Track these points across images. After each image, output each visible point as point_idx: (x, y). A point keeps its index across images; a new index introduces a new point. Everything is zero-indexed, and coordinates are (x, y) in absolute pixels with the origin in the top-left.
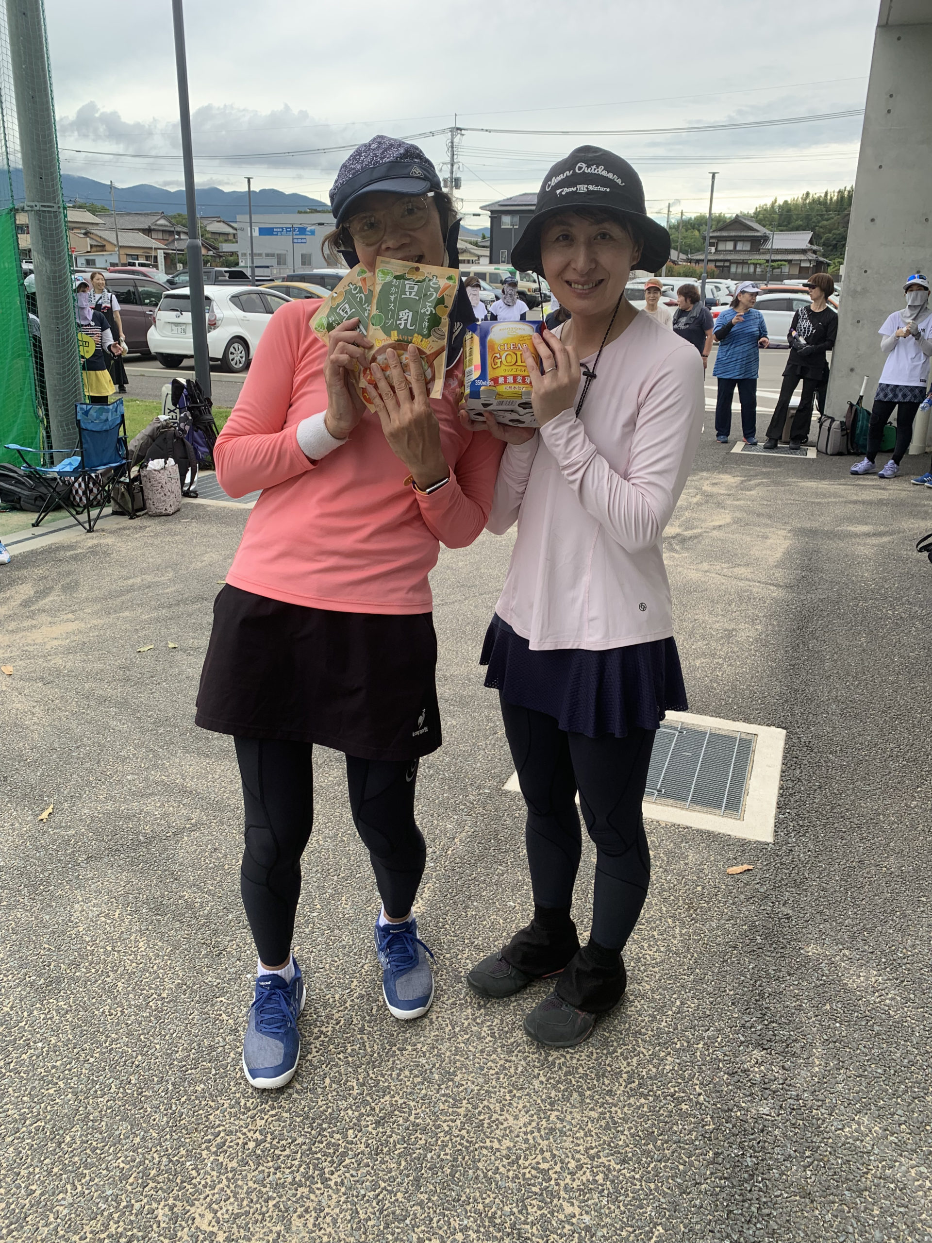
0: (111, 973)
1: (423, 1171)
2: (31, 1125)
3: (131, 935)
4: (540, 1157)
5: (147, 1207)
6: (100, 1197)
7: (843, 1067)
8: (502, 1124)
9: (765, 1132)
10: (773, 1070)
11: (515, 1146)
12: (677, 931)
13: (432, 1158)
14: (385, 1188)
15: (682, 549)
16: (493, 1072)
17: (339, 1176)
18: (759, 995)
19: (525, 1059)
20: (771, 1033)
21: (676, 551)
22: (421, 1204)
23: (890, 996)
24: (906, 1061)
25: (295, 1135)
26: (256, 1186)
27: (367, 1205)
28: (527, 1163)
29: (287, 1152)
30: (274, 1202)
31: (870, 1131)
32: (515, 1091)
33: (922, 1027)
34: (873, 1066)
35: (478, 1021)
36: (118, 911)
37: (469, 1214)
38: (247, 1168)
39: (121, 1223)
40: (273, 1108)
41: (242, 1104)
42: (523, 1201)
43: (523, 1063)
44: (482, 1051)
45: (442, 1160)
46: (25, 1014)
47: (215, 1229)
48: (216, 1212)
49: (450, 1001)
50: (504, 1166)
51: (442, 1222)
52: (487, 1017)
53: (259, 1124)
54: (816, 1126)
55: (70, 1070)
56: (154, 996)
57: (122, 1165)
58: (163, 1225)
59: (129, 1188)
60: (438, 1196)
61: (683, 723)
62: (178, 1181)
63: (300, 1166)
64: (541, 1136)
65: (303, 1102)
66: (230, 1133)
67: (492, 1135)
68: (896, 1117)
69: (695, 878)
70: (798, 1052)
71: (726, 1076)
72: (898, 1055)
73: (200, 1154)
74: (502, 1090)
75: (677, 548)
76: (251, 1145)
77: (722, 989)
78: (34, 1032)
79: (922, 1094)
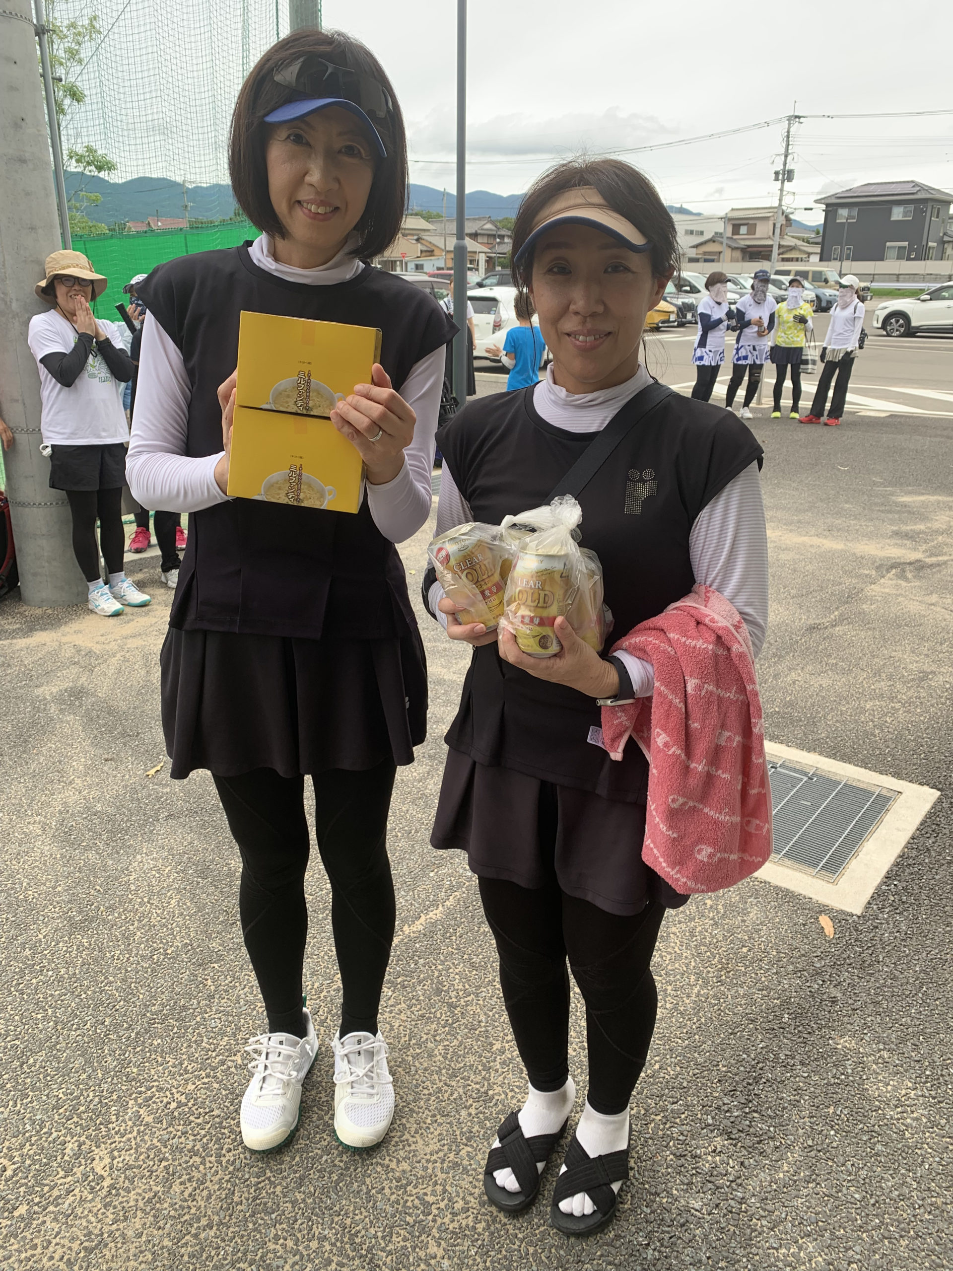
0: (136, 922)
1: (311, 1172)
2: (9, 1042)
3: (169, 891)
4: (430, 1188)
5: (62, 1138)
6: (30, 1119)
7: (814, 1180)
8: (410, 1146)
9: (685, 1228)
10: (728, 1164)
11: (411, 1171)
12: (696, 991)
13: (327, 1160)
14: (269, 1179)
15: (915, 577)
16: (426, 1092)
17: (234, 1155)
18: (755, 1078)
19: (464, 1087)
20: (748, 1123)
21: (907, 580)
22: (294, 1203)
23: (915, 1115)
24: (897, 1193)
25: (214, 1106)
26: (159, 1144)
27: (245, 1189)
28: (414, 1191)
29: (200, 1121)
30: (166, 1163)
31: (810, 1260)
32: (438, 1117)
33: (937, 1159)
34: (852, 1189)
35: (438, 1038)
36: (169, 868)
37: (334, 1225)
38: (159, 1125)
39: (34, 1147)
40: (208, 1076)
41: (184, 1066)
42: (391, 1228)
43: (461, 1090)
44: (426, 1069)
45: (335, 1165)
46: (53, 944)
47: (105, 1174)
48: (113, 1158)
49: (420, 1012)
50: (390, 1188)
51: (304, 1226)
52: (449, 1037)
53: (189, 1088)
54: (747, 1237)
55: (62, 1001)
56: (161, 950)
57: (61, 1095)
58: (66, 1158)
59: (56, 1117)
60: (314, 1200)
61: (817, 768)
62: (98, 1122)
63: (205, 1136)
64: (442, 1168)
65: (236, 1078)
66: (160, 1089)
67: (395, 1155)
68: (851, 1253)
69: (746, 938)
70: (769, 1151)
71: (672, 1157)
72: (890, 1184)
73: (128, 1103)
74: (427, 1112)
75: (909, 575)
76: (173, 1105)
77: (715, 1063)
78: (51, 961)
79: (897, 1236)
